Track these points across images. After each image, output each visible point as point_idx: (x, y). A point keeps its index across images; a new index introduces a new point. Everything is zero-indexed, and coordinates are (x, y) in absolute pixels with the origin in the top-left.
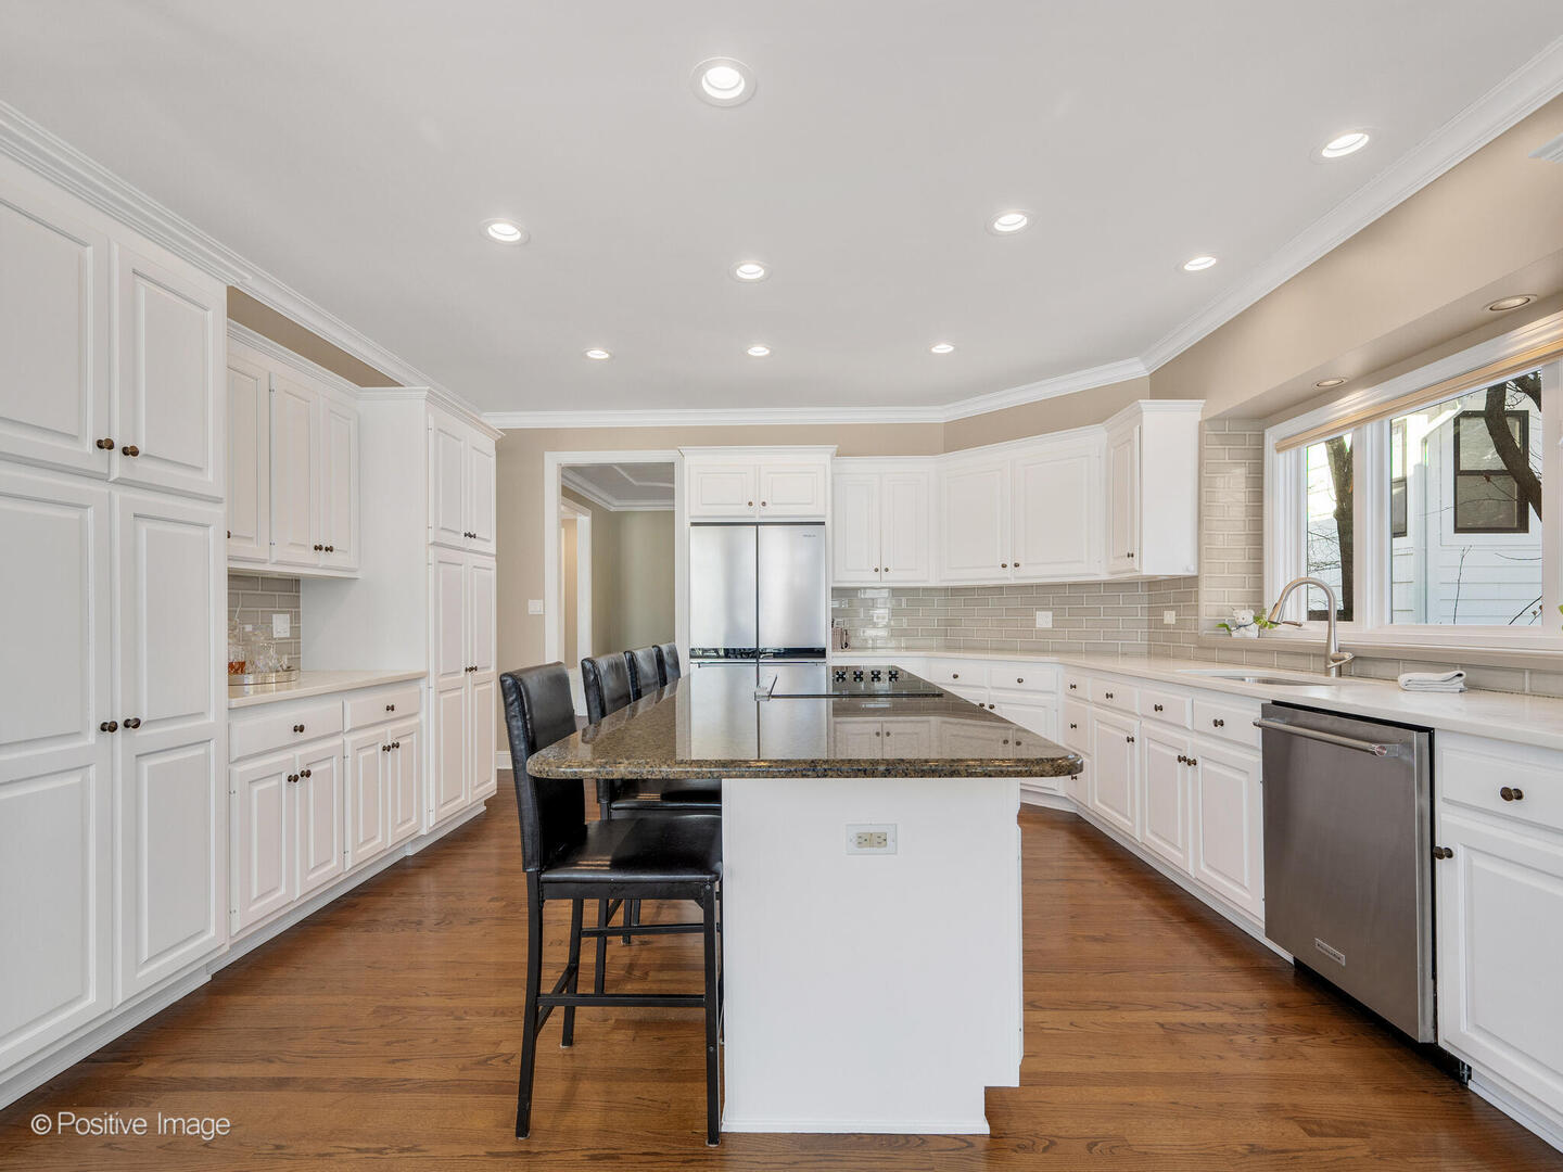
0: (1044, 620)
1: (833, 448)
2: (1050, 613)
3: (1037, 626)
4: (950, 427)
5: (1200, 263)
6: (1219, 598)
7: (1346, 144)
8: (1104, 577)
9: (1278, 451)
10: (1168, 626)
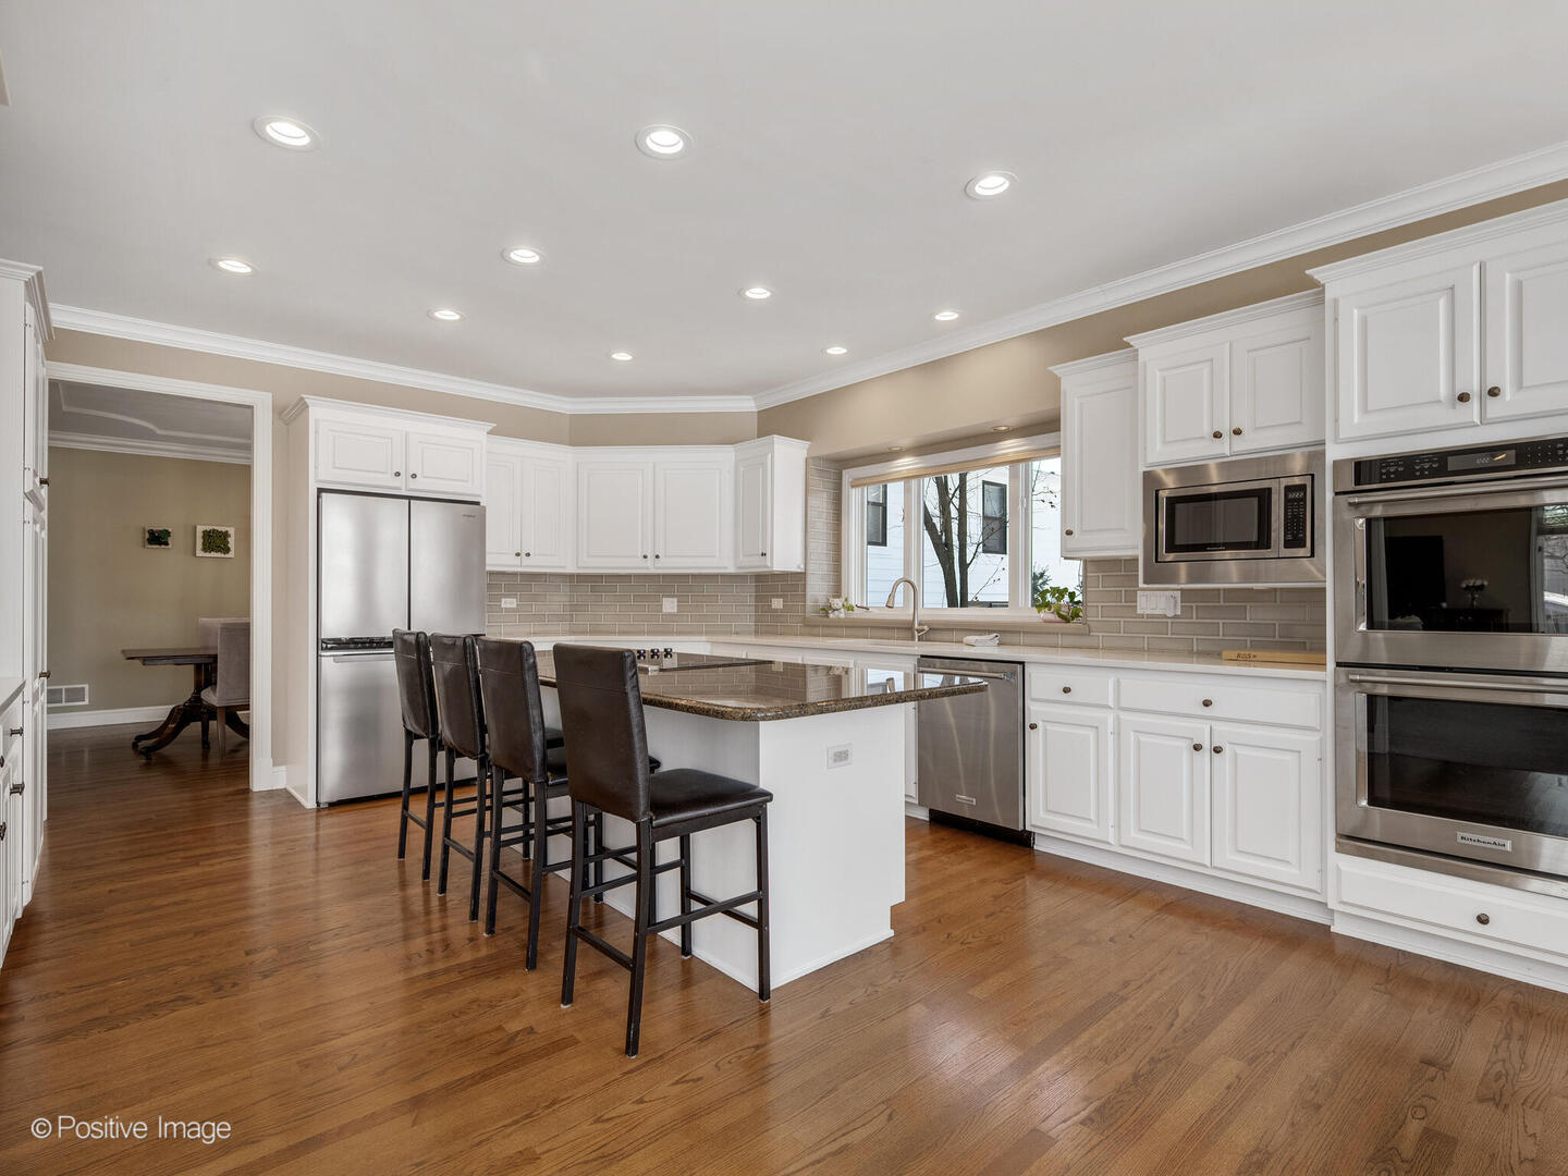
0: (670, 605)
1: (490, 426)
2: (676, 600)
3: (664, 610)
4: (576, 419)
5: (837, 351)
6: (817, 590)
7: (947, 316)
8: (731, 570)
9: (852, 487)
10: (776, 611)
